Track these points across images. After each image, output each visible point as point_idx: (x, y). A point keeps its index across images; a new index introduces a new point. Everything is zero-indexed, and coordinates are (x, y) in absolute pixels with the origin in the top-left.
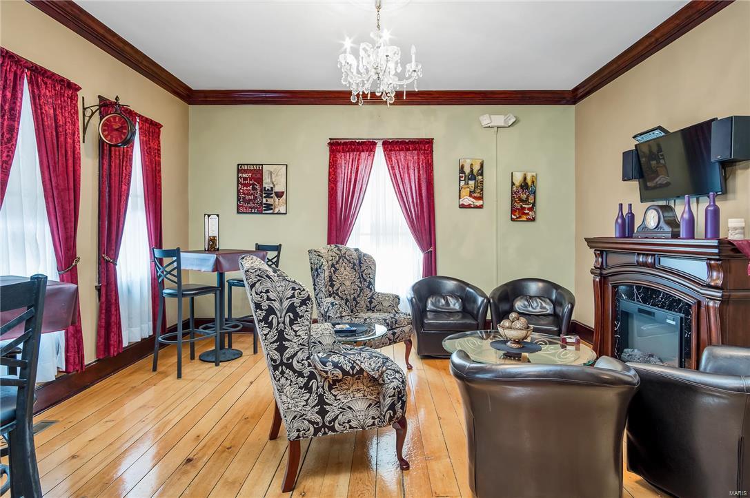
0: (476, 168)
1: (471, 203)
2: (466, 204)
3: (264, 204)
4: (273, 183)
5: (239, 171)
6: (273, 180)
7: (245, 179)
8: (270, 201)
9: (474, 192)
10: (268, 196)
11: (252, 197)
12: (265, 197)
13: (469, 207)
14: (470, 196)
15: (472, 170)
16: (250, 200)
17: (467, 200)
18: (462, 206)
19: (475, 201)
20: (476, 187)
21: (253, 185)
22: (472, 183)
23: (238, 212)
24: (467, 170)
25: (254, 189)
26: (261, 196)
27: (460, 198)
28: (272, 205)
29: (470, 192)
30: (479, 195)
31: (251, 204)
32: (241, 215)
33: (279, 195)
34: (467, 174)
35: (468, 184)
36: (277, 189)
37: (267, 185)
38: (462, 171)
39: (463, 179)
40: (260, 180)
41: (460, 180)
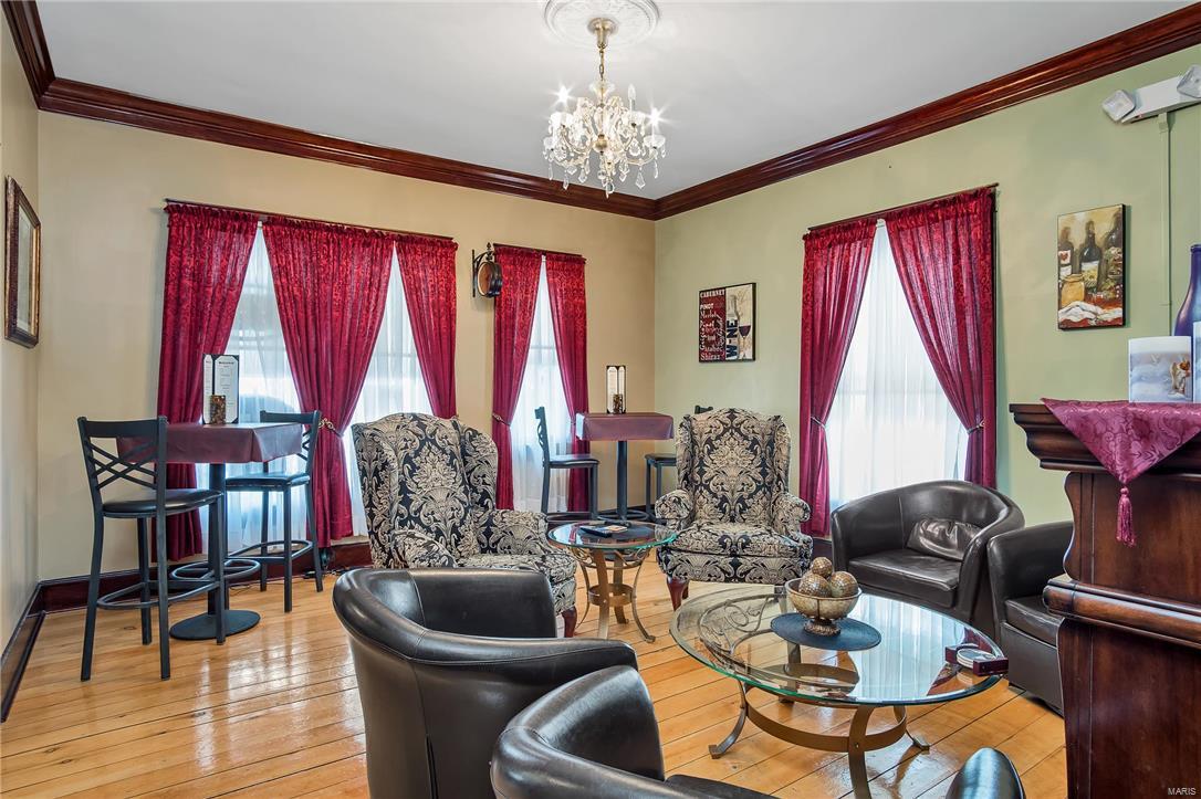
0: (1104, 228)
1: (1087, 315)
2: (1074, 319)
3: (728, 347)
4: (737, 314)
5: (702, 301)
6: (738, 309)
7: (707, 311)
8: (734, 342)
9: (1098, 288)
10: (732, 335)
11: (714, 338)
12: (728, 336)
13: (1084, 325)
14: (1087, 299)
15: (1091, 238)
16: (712, 342)
17: (1080, 310)
18: (1067, 326)
19: (1100, 310)
20: (1102, 275)
21: (716, 319)
22: (1090, 268)
23: (700, 361)
24: (1078, 238)
25: (717, 325)
26: (724, 334)
27: (1060, 308)
28: (735, 348)
29: (1087, 289)
30: (1111, 295)
31: (713, 349)
32: (705, 364)
33: (744, 331)
34: (1076, 247)
35: (1080, 271)
36: (742, 323)
37: (731, 319)
38: (1065, 243)
39: (1068, 261)
40: (722, 312)
41: (1060, 266)
